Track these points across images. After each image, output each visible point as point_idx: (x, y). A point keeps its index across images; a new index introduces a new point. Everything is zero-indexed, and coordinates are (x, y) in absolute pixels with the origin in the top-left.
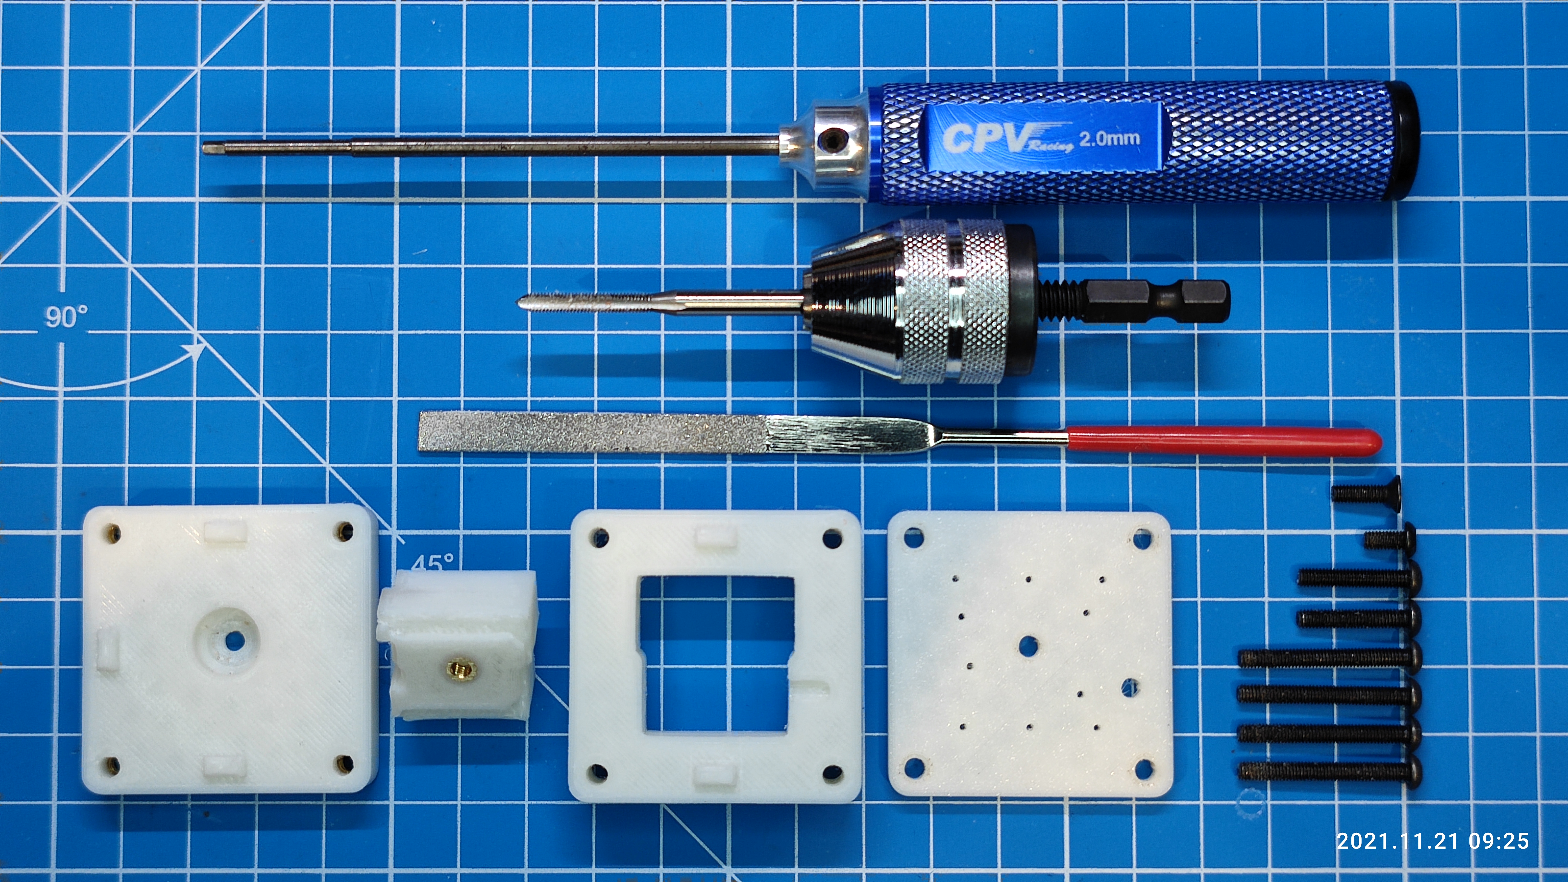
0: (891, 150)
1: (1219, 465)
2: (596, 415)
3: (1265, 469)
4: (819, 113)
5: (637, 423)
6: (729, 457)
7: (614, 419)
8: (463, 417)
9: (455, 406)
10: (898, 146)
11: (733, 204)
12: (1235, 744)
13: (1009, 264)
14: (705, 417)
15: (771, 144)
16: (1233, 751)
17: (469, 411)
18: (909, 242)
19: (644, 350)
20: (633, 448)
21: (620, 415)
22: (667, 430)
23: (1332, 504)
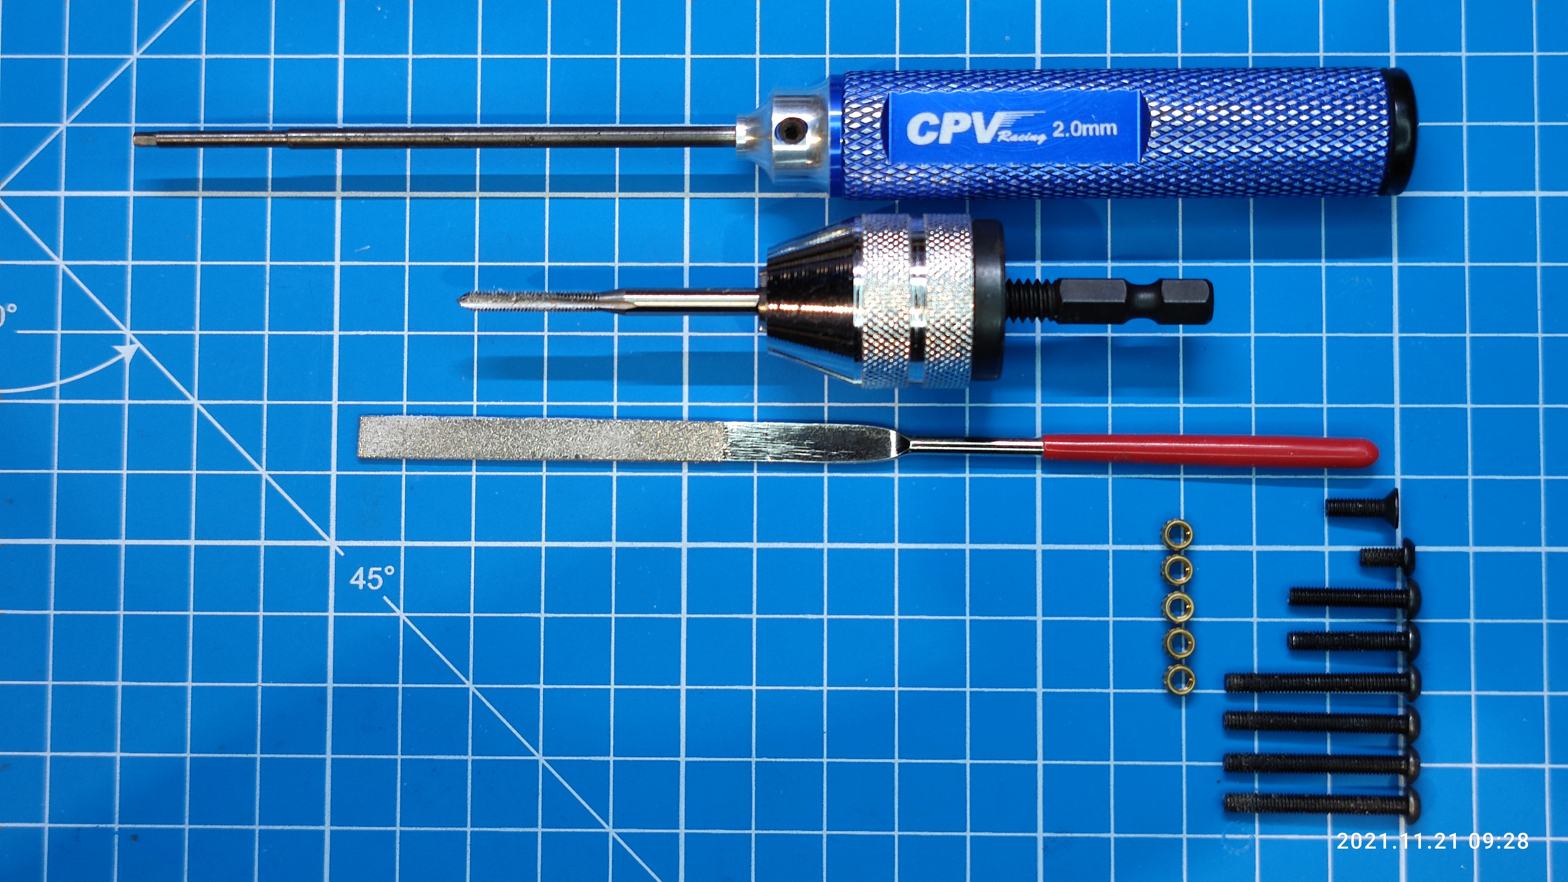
0: (852, 141)
1: (1205, 476)
2: (545, 421)
3: (1254, 481)
4: (777, 102)
5: (587, 430)
6: (685, 466)
7: (563, 425)
8: (406, 423)
9: (398, 411)
10: (859, 136)
11: (691, 198)
12: (1220, 774)
13: (975, 261)
14: (659, 424)
15: (727, 135)
16: (1218, 782)
17: (412, 417)
18: (869, 238)
19: (597, 352)
20: (583, 456)
21: (570, 421)
22: (619, 437)
23: (1326, 519)
